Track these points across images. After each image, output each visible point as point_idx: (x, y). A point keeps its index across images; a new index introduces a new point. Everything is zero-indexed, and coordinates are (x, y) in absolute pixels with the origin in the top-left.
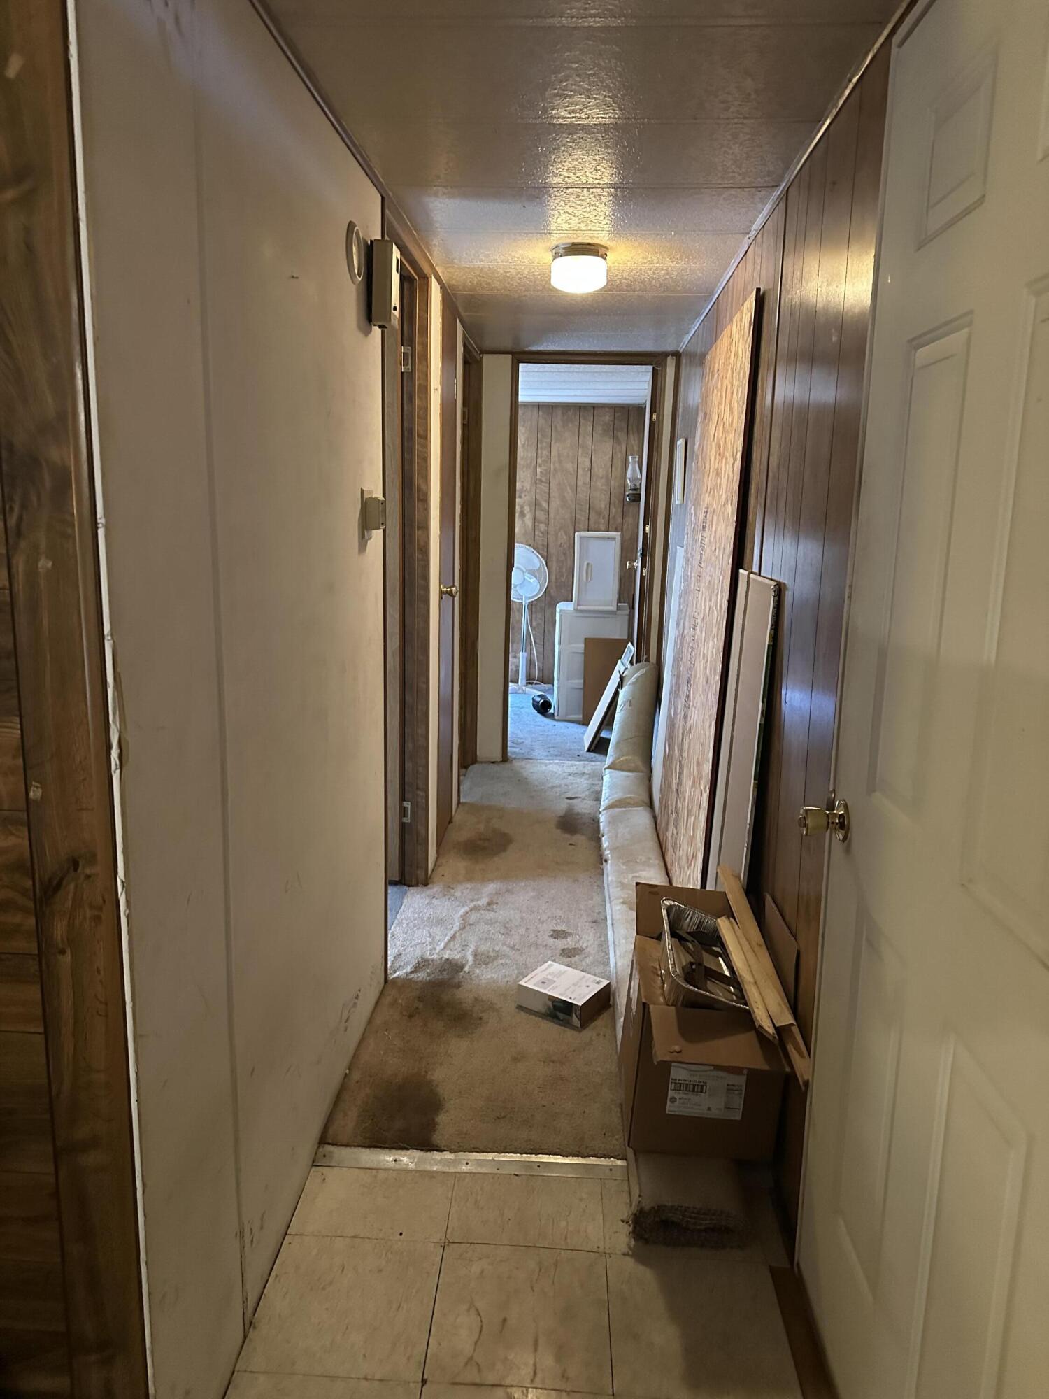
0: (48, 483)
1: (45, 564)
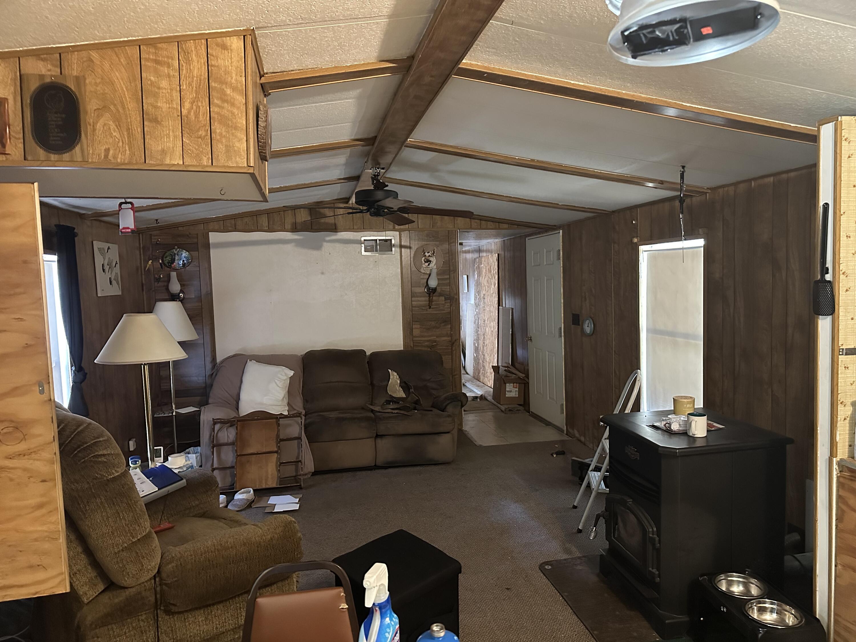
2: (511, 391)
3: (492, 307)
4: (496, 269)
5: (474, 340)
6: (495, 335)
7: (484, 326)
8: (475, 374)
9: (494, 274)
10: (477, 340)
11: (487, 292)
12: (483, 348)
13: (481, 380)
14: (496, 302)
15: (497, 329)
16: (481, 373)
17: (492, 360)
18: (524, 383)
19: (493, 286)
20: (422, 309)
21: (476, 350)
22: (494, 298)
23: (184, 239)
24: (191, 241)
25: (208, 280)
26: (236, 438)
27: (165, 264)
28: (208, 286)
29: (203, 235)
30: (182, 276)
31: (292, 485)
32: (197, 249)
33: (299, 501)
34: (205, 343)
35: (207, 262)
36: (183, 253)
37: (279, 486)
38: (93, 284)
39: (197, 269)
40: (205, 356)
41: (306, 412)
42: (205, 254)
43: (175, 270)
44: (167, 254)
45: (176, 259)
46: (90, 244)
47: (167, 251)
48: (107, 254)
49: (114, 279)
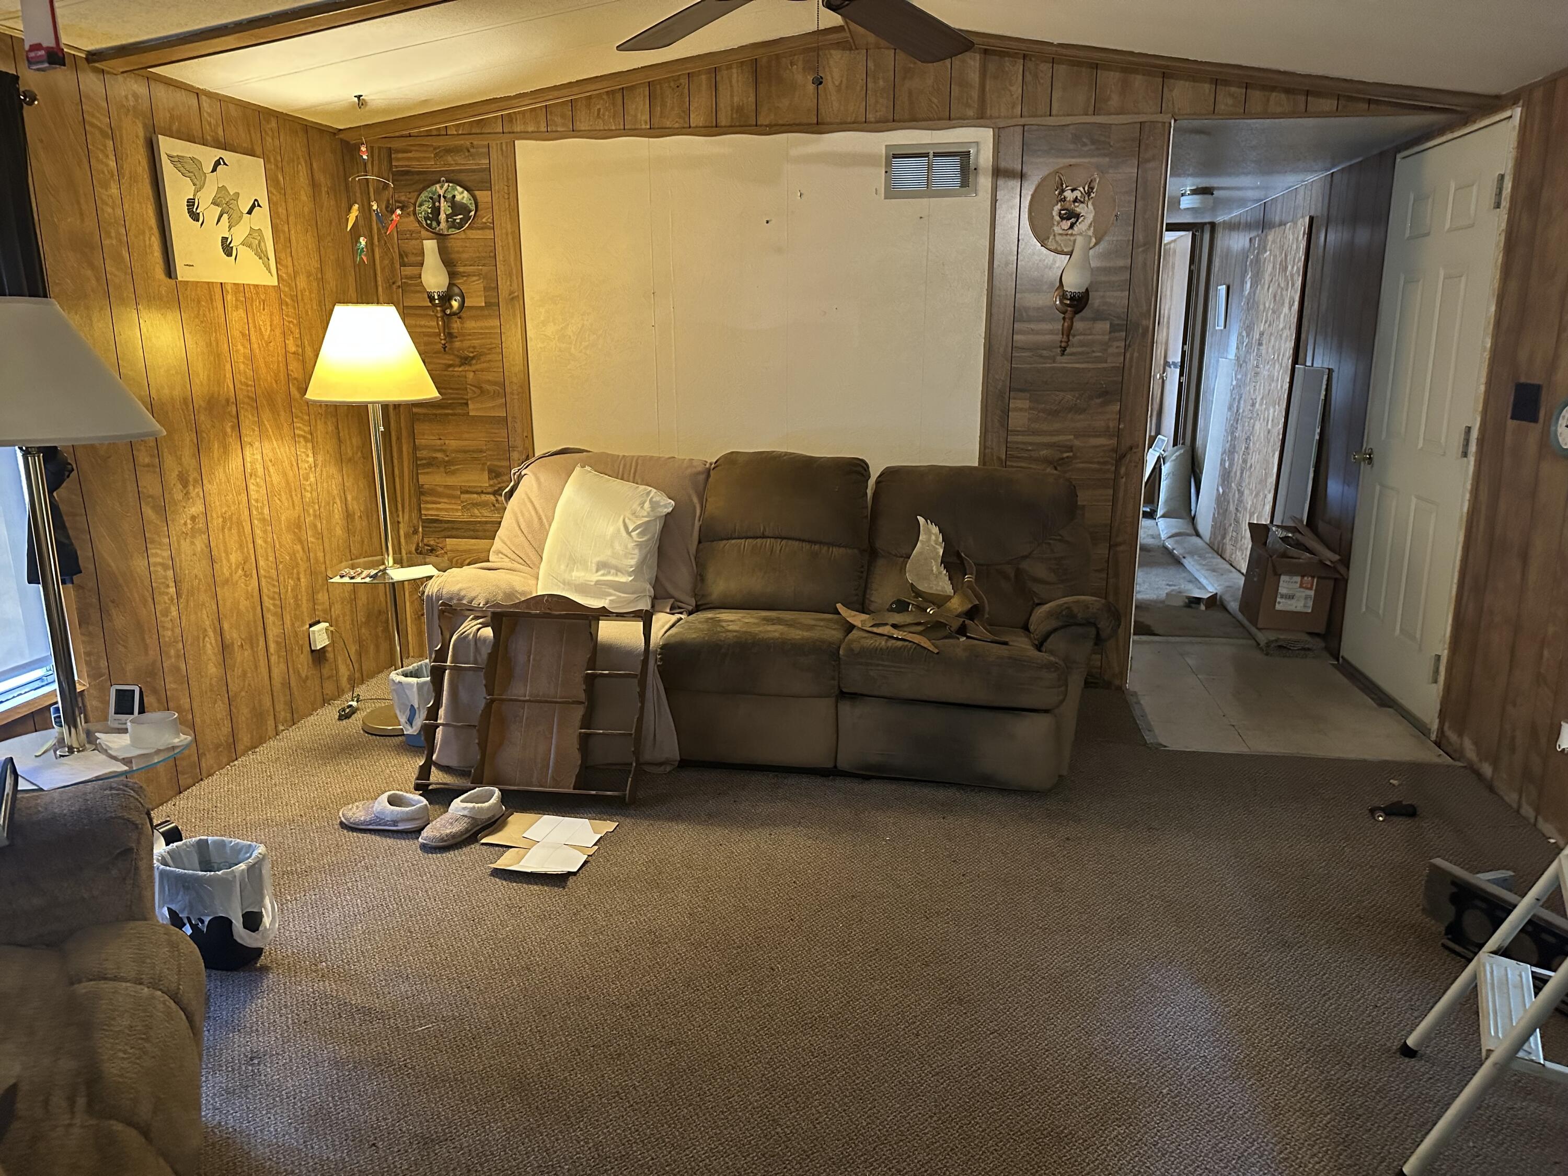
0: (1141, 331)
1: (1136, 355)
2: (1291, 597)
3: (1277, 366)
4: (1300, 260)
5: (1224, 453)
6: (1275, 444)
7: (1251, 418)
8: (1215, 538)
9: (1292, 276)
10: (1230, 452)
11: (1269, 326)
12: (1242, 473)
13: (1227, 556)
14: (1289, 353)
15: (1281, 426)
16: (1228, 538)
17: (1259, 508)
18: (1336, 580)
19: (1286, 309)
20: (1041, 356)
21: (1226, 476)
22: (1286, 342)
23: (459, 159)
24: (476, 164)
25: (513, 263)
26: (490, 654)
27: (419, 222)
28: (515, 278)
29: (502, 150)
30: (458, 252)
31: (600, 793)
32: (487, 185)
33: (595, 845)
34: (509, 419)
35: (510, 218)
36: (456, 193)
37: (571, 791)
38: (151, 246)
39: (489, 234)
40: (510, 449)
41: (697, 606)
42: (506, 196)
43: (440, 237)
44: (424, 195)
45: (442, 209)
46: (141, 142)
47: (424, 189)
48: (211, 177)
49: (243, 244)
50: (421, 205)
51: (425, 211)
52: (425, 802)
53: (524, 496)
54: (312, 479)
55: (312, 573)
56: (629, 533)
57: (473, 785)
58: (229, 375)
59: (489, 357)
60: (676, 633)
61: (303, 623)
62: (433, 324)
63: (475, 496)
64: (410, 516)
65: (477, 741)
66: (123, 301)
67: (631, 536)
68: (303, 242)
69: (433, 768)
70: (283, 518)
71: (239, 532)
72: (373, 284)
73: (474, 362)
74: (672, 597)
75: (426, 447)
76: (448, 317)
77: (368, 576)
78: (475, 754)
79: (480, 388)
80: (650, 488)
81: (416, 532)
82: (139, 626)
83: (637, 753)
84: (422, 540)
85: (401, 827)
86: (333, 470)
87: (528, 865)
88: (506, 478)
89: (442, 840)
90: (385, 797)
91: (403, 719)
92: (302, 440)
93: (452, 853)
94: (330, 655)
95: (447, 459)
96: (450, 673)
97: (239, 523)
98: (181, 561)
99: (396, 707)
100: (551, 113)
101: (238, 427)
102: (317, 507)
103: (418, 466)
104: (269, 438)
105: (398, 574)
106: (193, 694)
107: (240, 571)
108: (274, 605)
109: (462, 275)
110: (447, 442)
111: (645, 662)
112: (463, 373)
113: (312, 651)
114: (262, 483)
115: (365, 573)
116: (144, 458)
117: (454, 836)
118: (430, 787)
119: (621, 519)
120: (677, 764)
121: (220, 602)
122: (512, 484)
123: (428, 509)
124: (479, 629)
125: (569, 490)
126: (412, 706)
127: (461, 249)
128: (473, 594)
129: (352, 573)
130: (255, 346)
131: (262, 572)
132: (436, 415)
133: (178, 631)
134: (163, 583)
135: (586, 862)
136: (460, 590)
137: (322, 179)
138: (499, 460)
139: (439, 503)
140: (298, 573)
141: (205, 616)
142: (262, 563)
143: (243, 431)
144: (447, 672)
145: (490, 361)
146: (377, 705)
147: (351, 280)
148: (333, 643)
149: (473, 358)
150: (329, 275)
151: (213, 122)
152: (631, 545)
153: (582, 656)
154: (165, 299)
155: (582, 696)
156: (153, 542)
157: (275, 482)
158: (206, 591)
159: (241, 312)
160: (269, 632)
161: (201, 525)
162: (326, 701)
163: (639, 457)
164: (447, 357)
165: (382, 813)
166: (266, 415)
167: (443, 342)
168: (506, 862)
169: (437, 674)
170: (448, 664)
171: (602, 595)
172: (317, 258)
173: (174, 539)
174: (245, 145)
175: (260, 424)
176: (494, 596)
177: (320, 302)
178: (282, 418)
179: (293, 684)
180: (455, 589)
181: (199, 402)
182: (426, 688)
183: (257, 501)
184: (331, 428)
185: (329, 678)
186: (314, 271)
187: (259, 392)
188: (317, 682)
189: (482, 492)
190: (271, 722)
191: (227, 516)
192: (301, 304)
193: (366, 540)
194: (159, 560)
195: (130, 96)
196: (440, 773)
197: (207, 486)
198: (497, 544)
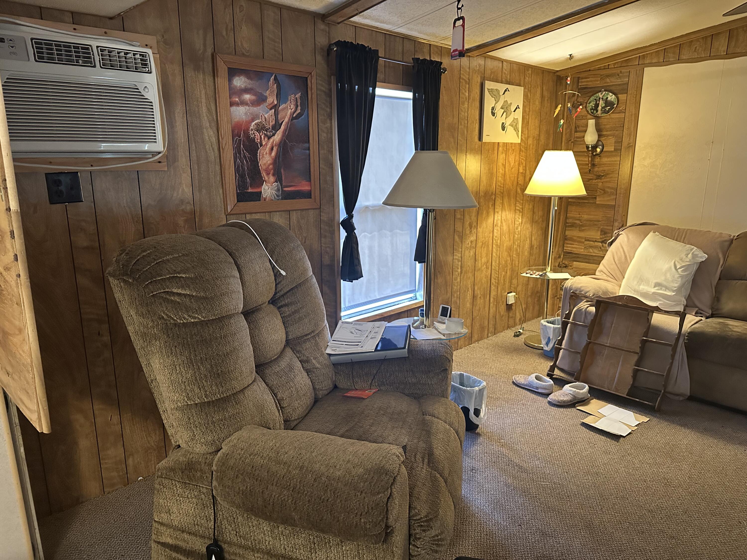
23: (613, 79)
24: (621, 81)
25: (632, 129)
26: (592, 320)
27: (587, 111)
28: (632, 136)
29: (636, 73)
30: (604, 125)
31: (641, 401)
32: (626, 91)
33: (636, 426)
34: (616, 206)
35: (635, 107)
36: (609, 96)
37: (625, 396)
38: (475, 128)
39: (622, 115)
40: (614, 221)
41: (712, 314)
42: (635, 96)
43: (597, 118)
44: (592, 99)
45: (600, 104)
46: (479, 84)
47: (592, 95)
48: (502, 97)
49: (510, 125)
50: (590, 103)
51: (591, 106)
52: (552, 383)
53: (619, 244)
54: (519, 229)
55: (512, 270)
56: (676, 269)
57: (575, 381)
58: (494, 182)
59: (611, 175)
60: (699, 327)
61: (505, 292)
62: (586, 160)
63: (592, 243)
64: (558, 249)
65: (580, 360)
66: (462, 151)
67: (677, 271)
68: (534, 123)
69: (556, 368)
70: (505, 245)
71: (487, 249)
72: (560, 141)
73: (603, 178)
74: (697, 307)
75: (572, 218)
76: (594, 156)
77: (538, 275)
78: (577, 365)
79: (604, 190)
80: (693, 247)
81: (560, 257)
82: (446, 282)
83: (665, 386)
84: (562, 261)
85: (540, 391)
86: (528, 226)
87: (599, 425)
88: (610, 235)
89: (559, 402)
90: (534, 375)
91: (544, 342)
92: (518, 211)
93: (562, 409)
94: (513, 308)
95: (581, 224)
96: (571, 326)
97: (488, 246)
98: (464, 259)
99: (541, 336)
100: (667, 52)
101: (494, 205)
102: (519, 242)
103: (566, 226)
104: (505, 210)
105: (552, 276)
106: (460, 314)
107: (485, 266)
108: (495, 282)
109: (604, 136)
110: (582, 216)
111: (678, 339)
112: (597, 183)
113: (507, 304)
114: (499, 229)
115: (537, 273)
116: (458, 216)
117: (564, 402)
118: (554, 377)
119: (673, 261)
120: (687, 397)
121: (475, 278)
122: (613, 238)
123: (568, 247)
124: (588, 307)
125: (645, 243)
126: (549, 337)
127: (606, 123)
128: (588, 290)
129: (531, 273)
130: (507, 170)
131: (493, 267)
132: (579, 203)
133: (459, 287)
134: (457, 267)
135: (630, 433)
136: (581, 287)
137: (546, 94)
138: (608, 226)
139: (573, 244)
140: (507, 270)
141: (469, 283)
142: (493, 263)
143: (496, 207)
144: (569, 325)
145: (611, 177)
146: (531, 334)
147: (551, 139)
148: (516, 302)
149: (603, 176)
150: (542, 137)
151: (506, 73)
152: (677, 276)
153: (641, 330)
154: (476, 150)
155: (638, 350)
156: (456, 250)
157: (504, 229)
158: (471, 272)
159: (504, 155)
160: (491, 293)
161: (474, 245)
162: (509, 327)
163: (688, 229)
164: (590, 175)
165: (532, 382)
166: (506, 200)
167: (590, 168)
168: (588, 420)
169: (564, 325)
170: (570, 321)
171: (655, 300)
172: (538, 129)
173: (463, 249)
174: (517, 82)
175: (503, 204)
176: (598, 292)
177: (536, 150)
178: (512, 201)
179: (497, 317)
180: (579, 286)
181: (482, 194)
182: (557, 331)
183: (496, 237)
184: (531, 207)
185: (512, 317)
186: (536, 136)
187: (505, 190)
188: (507, 318)
189: (596, 241)
190: (486, 332)
191: (484, 242)
192: (528, 151)
193: (537, 259)
194: (457, 257)
195: (478, 66)
196: (559, 371)
197: (479, 229)
198: (601, 267)
